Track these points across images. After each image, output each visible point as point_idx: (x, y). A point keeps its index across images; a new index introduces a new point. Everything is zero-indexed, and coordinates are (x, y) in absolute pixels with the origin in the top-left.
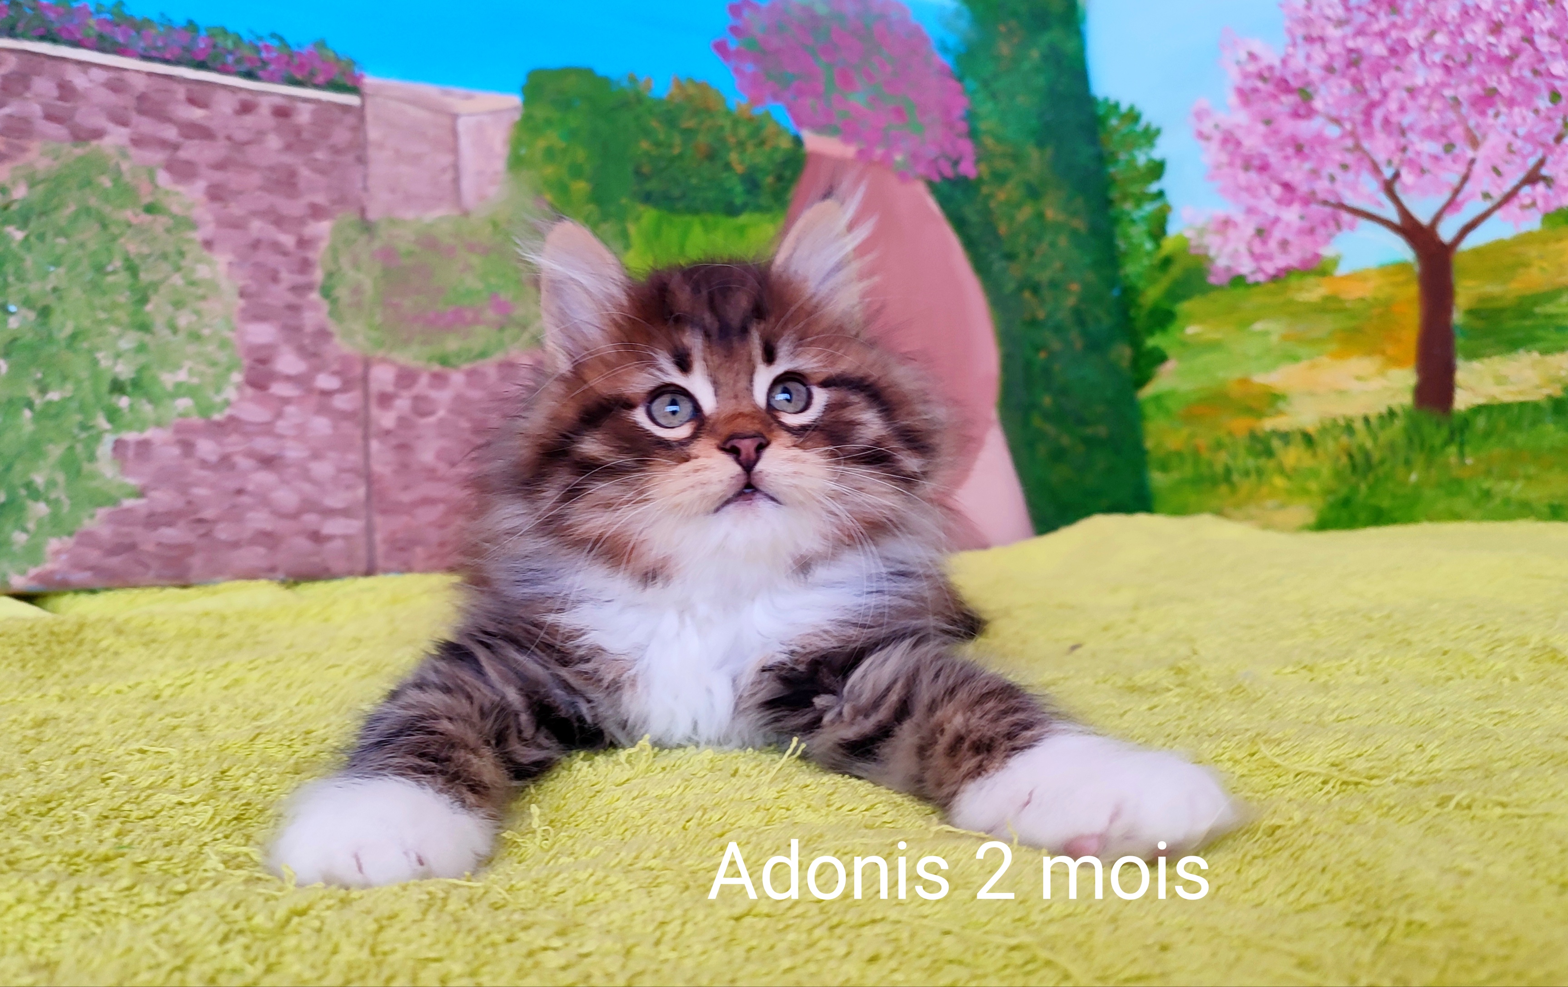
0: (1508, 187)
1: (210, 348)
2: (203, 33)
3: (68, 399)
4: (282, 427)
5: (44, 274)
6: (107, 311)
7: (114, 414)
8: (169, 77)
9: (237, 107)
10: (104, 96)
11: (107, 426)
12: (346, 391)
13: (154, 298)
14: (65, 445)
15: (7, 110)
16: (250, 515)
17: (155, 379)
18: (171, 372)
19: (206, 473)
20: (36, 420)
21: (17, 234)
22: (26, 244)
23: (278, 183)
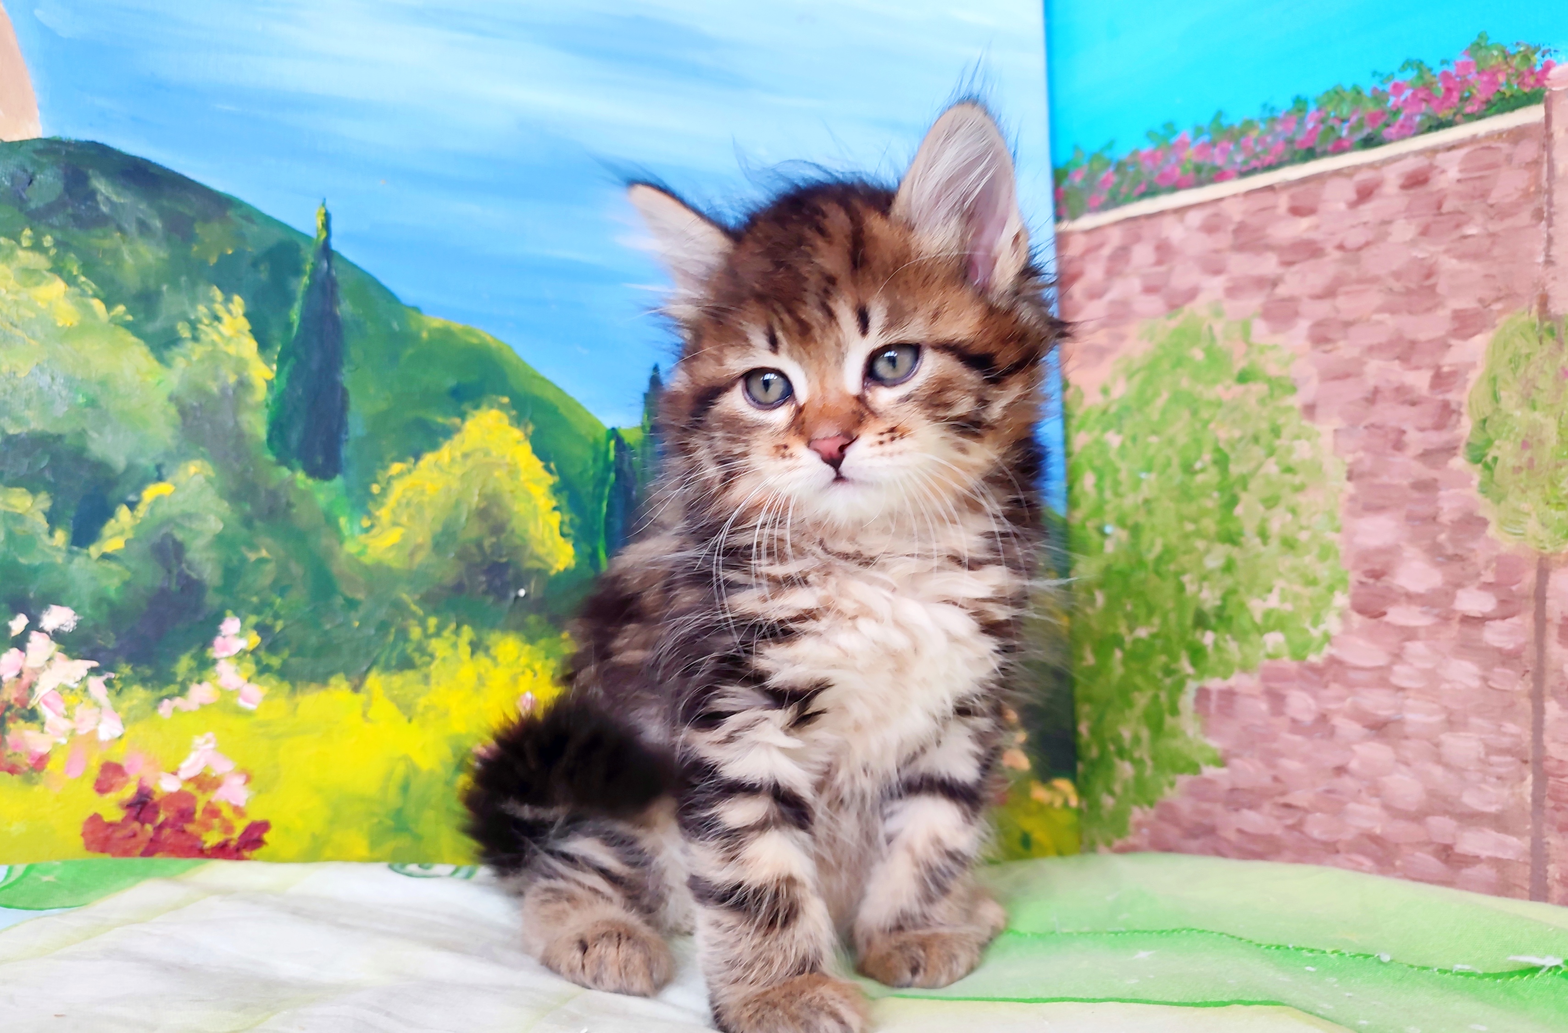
1: (1309, 560)
2: (1312, 108)
3: (1154, 636)
4: (1401, 674)
5: (1137, 484)
6: (1195, 521)
7: (1197, 654)
8: (1270, 188)
9: (1352, 196)
10: (1201, 244)
11: (1189, 670)
12: (1504, 618)
13: (1244, 497)
14: (1150, 693)
15: (1110, 296)
16: (1352, 806)
17: (1242, 606)
18: (1259, 596)
19: (1298, 738)
20: (1124, 662)
21: (1114, 440)
22: (1122, 451)
23: (1409, 292)
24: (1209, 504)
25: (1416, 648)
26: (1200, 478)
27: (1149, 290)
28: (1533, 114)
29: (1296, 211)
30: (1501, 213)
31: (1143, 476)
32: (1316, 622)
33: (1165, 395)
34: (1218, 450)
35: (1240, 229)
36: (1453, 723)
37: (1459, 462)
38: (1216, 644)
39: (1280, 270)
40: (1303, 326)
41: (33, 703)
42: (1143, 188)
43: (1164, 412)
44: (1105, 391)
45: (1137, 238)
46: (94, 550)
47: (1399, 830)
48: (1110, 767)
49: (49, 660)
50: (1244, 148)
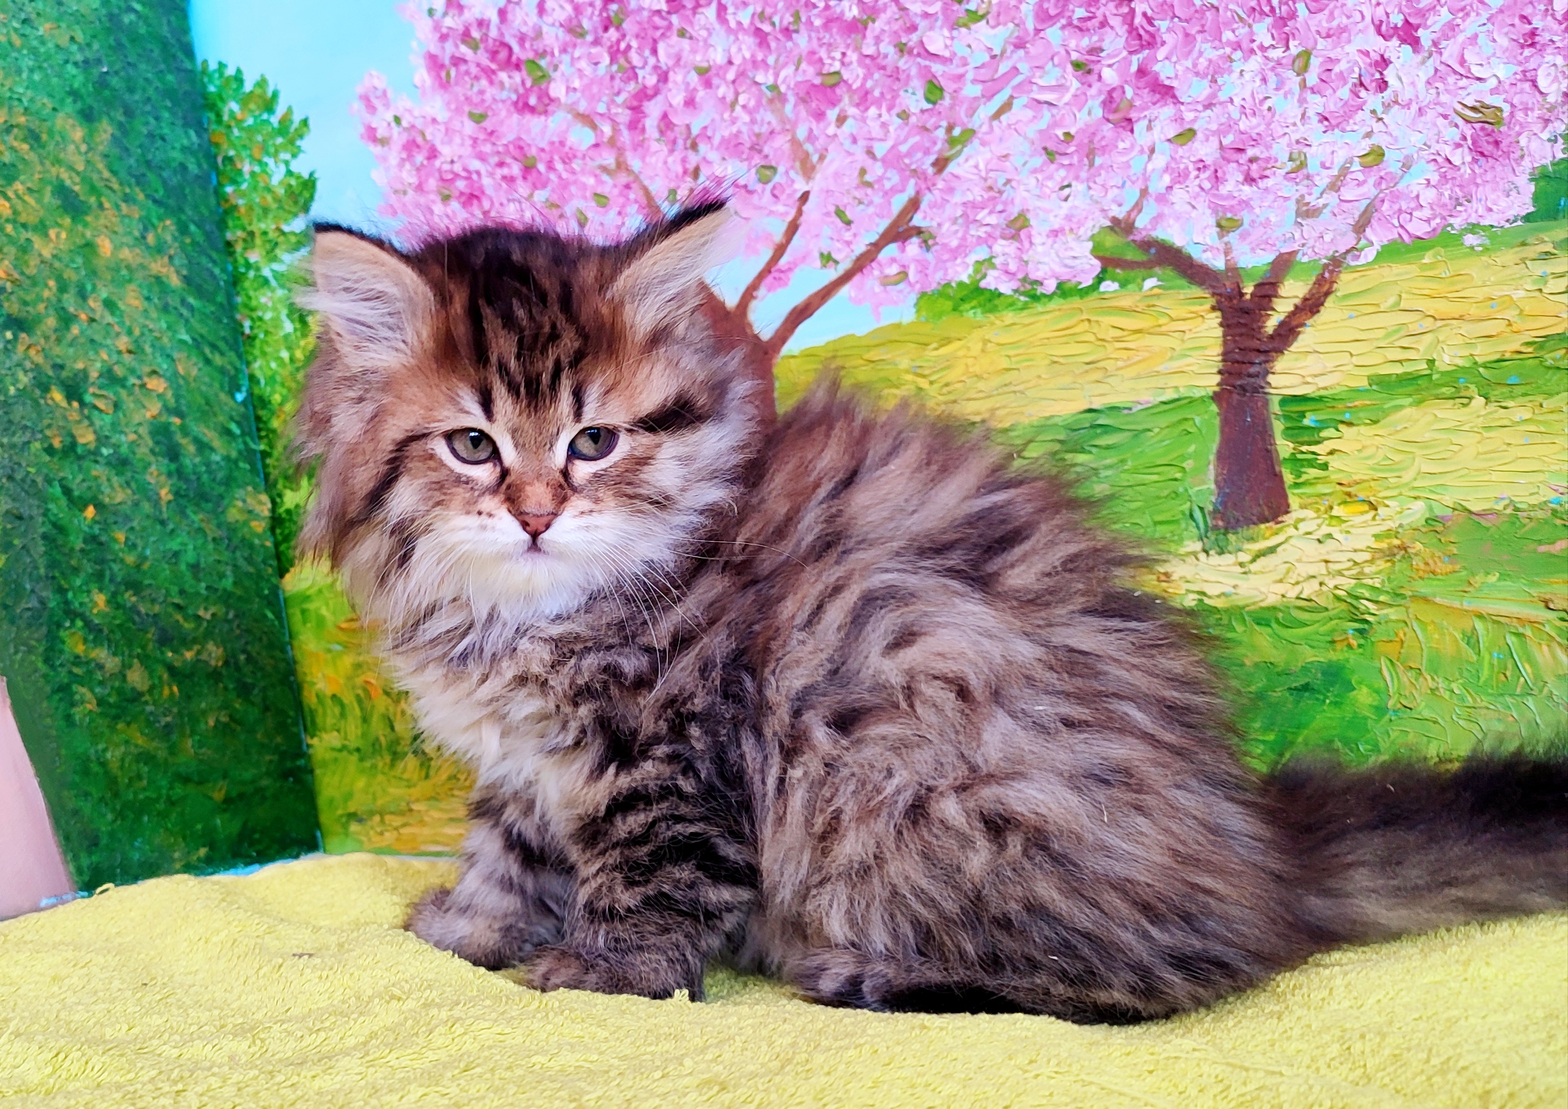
0: (860, 248)
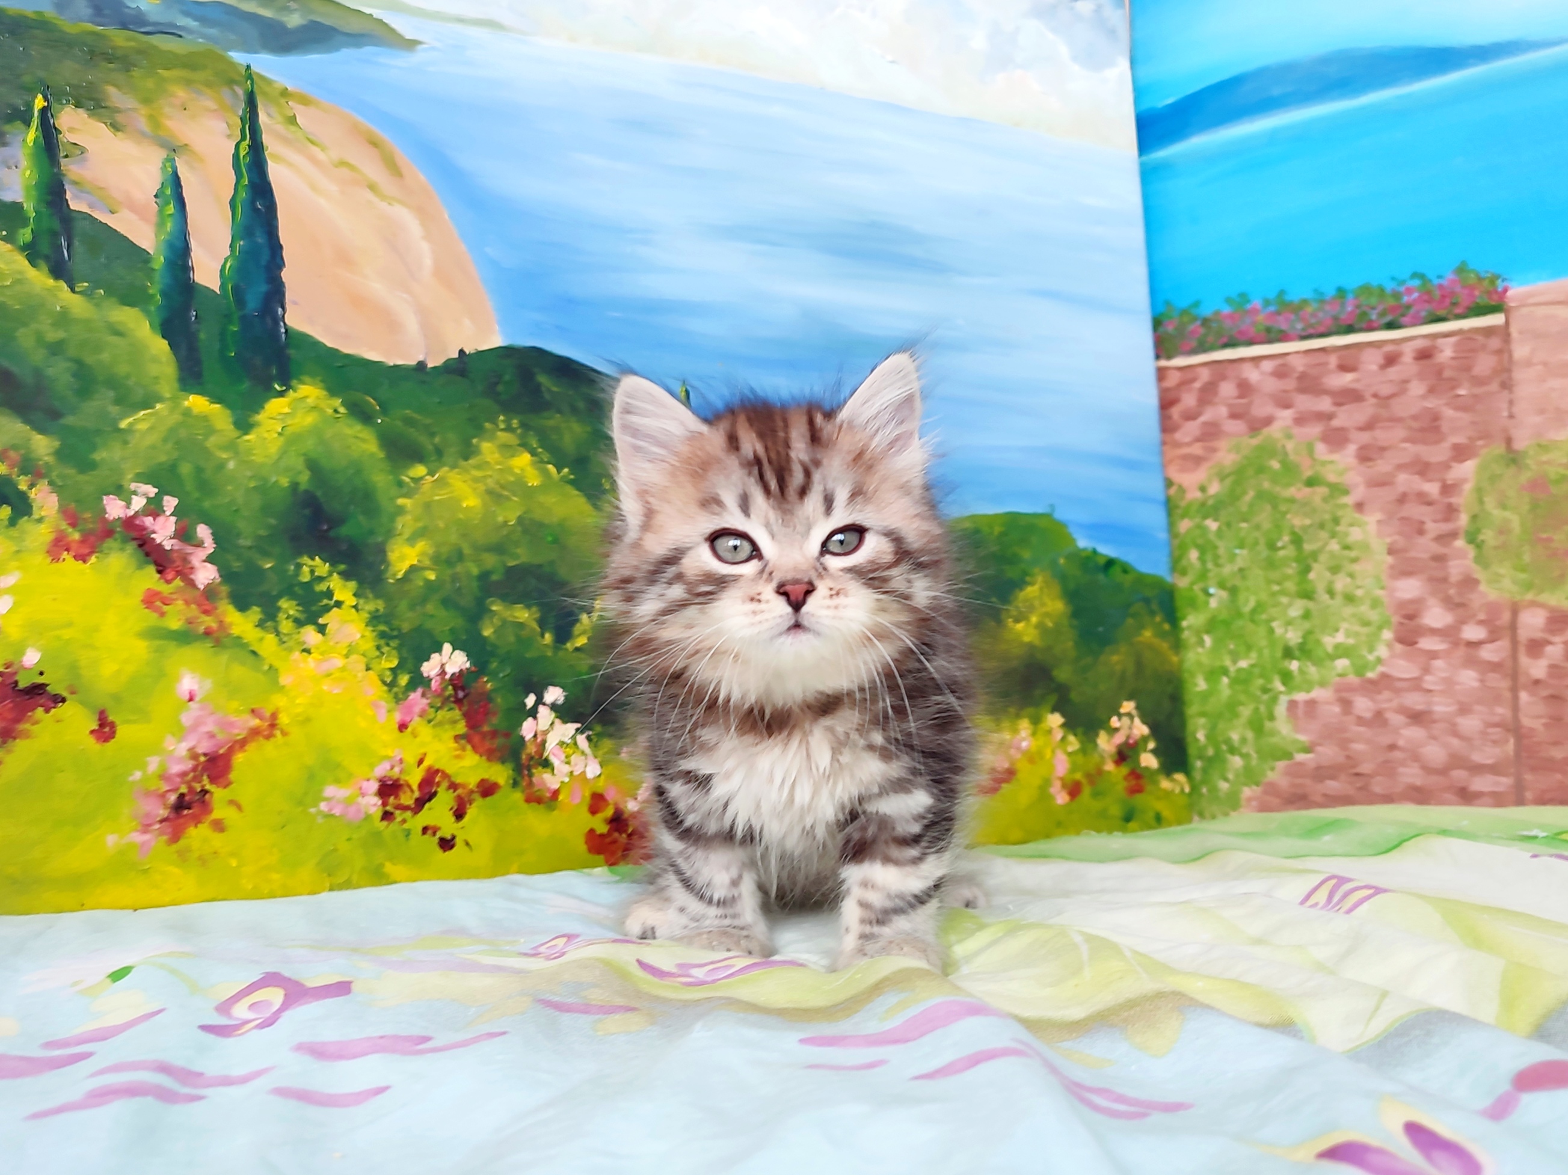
1: (1364, 609)
2: (1350, 296)
3: (1253, 666)
4: (1429, 682)
5: (1232, 557)
6: (1279, 583)
7: (1286, 677)
8: (1322, 350)
9: (1382, 361)
10: (1272, 385)
11: (1282, 688)
12: (1492, 641)
13: (1315, 566)
14: (1252, 707)
15: (1203, 419)
16: (1401, 770)
17: (1318, 642)
18: (1330, 635)
19: (1362, 729)
20: (1231, 685)
21: (1212, 525)
22: (1219, 533)
23: (1422, 430)
24: (1290, 571)
25: (1438, 663)
26: (1281, 553)
27: (1234, 416)
28: (1496, 319)
29: (1344, 368)
30: (1479, 381)
31: (1237, 551)
32: (1371, 650)
33: (1251, 494)
34: (1293, 533)
35: (1302, 377)
36: (1464, 710)
37: (1460, 543)
38: (1300, 669)
39: (1333, 409)
40: (1352, 449)
41: (545, 755)
42: (1225, 340)
43: (1251, 505)
44: (1203, 489)
45: (1223, 377)
46: (569, 646)
47: (1434, 780)
48: (1224, 761)
49: (552, 724)
50: (1302, 319)
